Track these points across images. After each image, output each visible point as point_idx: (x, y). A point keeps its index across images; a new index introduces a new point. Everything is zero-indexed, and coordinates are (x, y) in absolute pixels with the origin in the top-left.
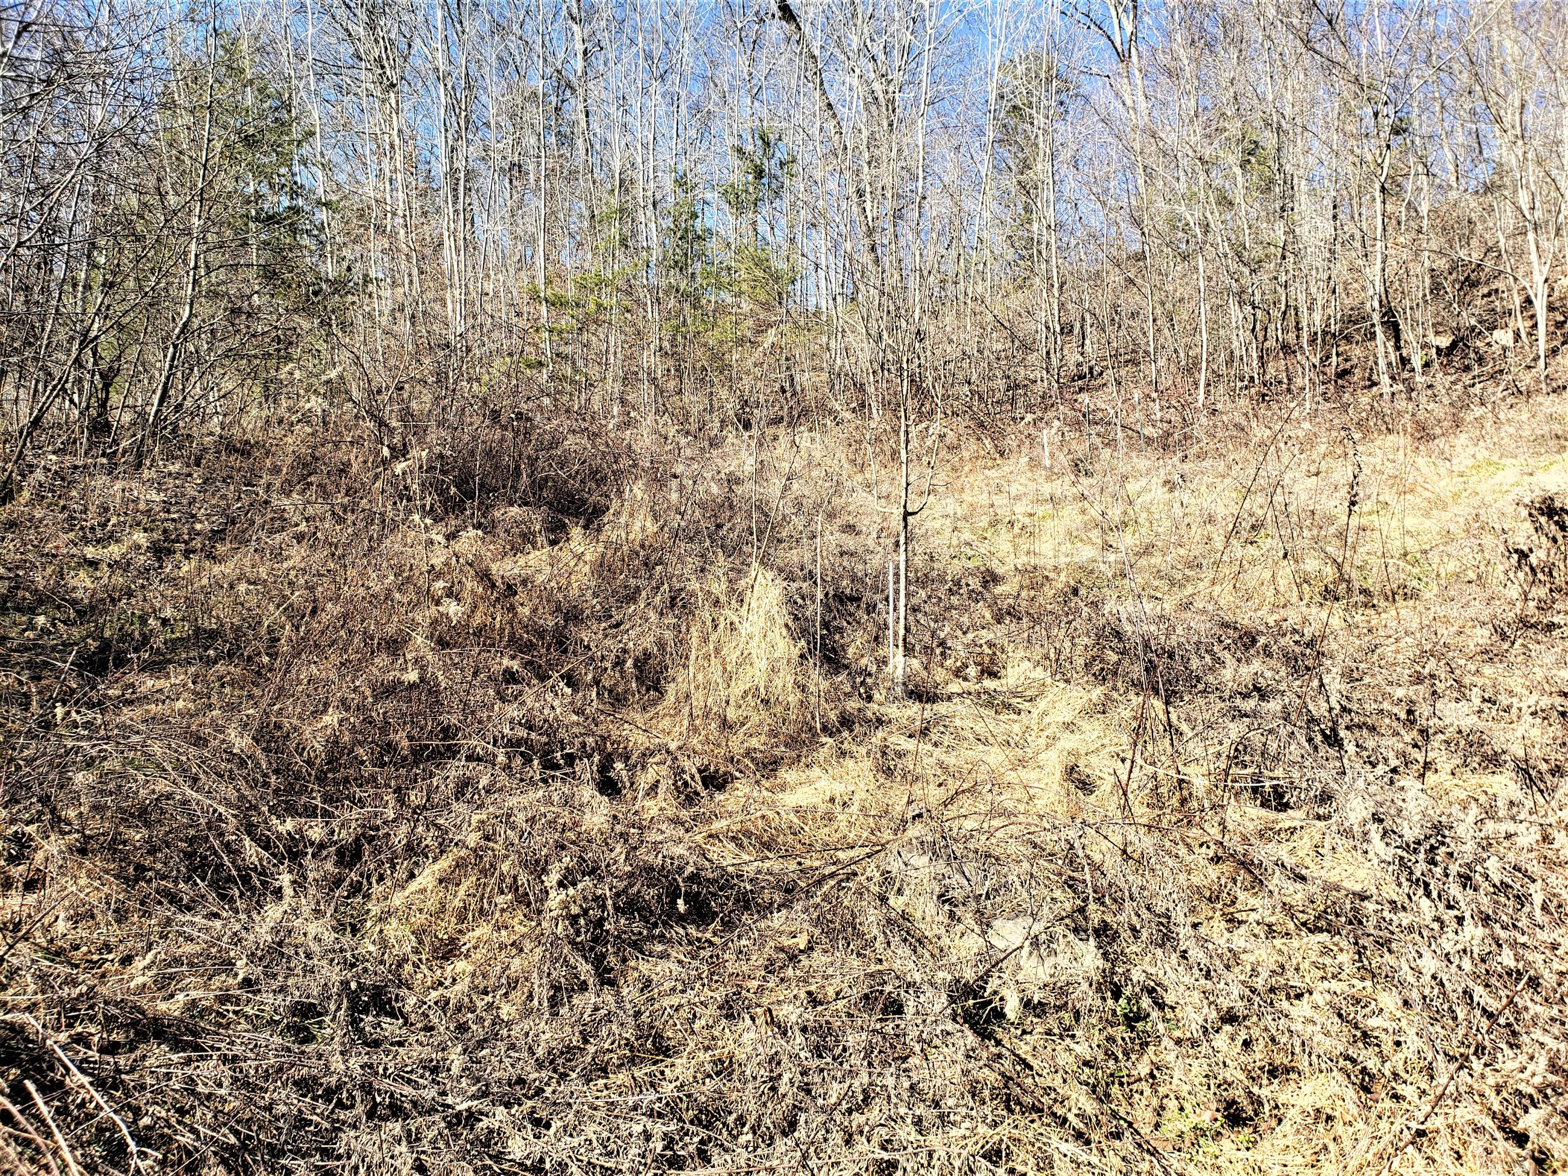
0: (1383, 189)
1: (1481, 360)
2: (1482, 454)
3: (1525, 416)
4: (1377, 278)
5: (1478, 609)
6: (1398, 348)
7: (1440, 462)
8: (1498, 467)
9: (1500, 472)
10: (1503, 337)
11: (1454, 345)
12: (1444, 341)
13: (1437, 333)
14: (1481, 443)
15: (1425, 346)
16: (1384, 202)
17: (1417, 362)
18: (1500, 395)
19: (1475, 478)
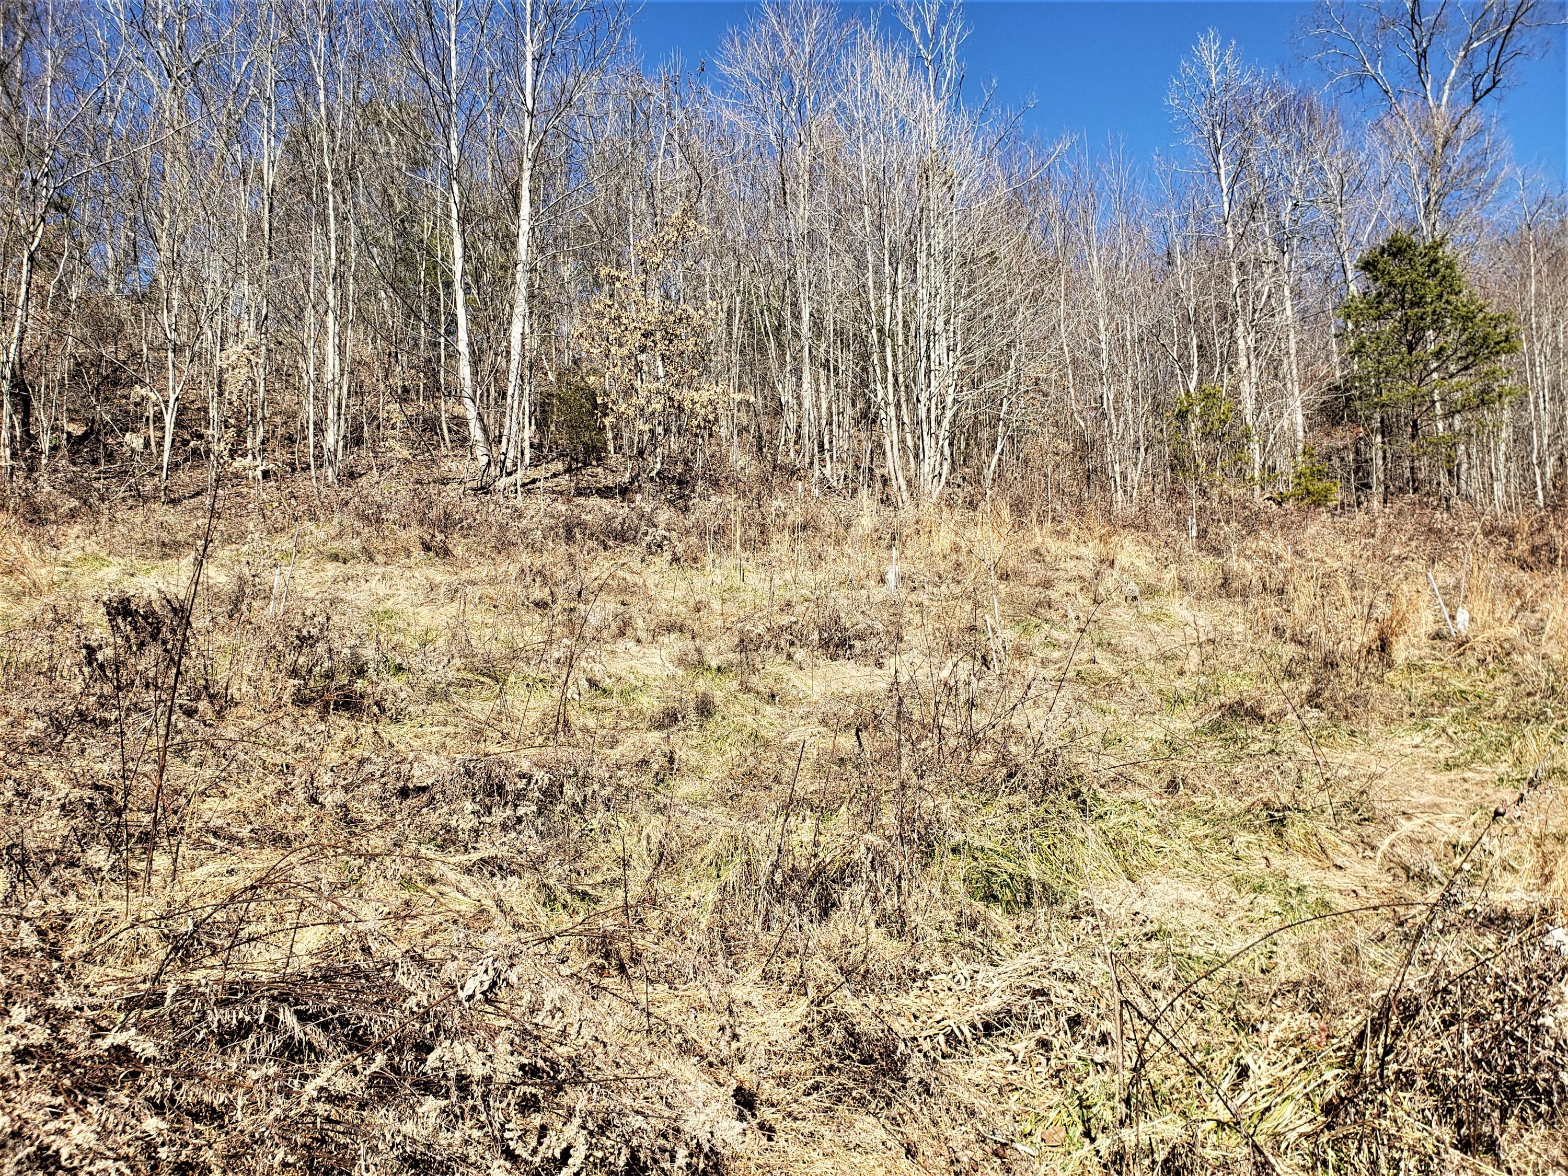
0: (31, 258)
1: (110, 457)
2: (91, 546)
3: (139, 520)
4: (13, 347)
5: (39, 702)
6: (25, 423)
7: (47, 549)
8: (104, 563)
9: (106, 569)
10: (134, 441)
11: (86, 435)
12: (77, 430)
13: (72, 420)
14: (93, 538)
15: (54, 429)
16: (30, 271)
17: (45, 443)
18: (121, 495)
19: (79, 570)
